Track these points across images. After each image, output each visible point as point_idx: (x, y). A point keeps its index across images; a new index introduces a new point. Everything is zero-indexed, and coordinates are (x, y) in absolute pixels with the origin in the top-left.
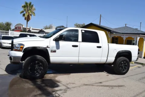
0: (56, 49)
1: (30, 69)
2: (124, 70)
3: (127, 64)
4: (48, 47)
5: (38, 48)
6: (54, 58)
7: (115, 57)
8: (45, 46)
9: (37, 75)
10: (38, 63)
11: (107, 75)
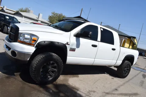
0: (76, 48)
1: (42, 72)
2: (125, 74)
3: (129, 68)
4: (67, 44)
5: (57, 43)
6: (72, 58)
7: (122, 61)
8: (65, 43)
9: (49, 78)
10: (53, 64)
11: (112, 78)
